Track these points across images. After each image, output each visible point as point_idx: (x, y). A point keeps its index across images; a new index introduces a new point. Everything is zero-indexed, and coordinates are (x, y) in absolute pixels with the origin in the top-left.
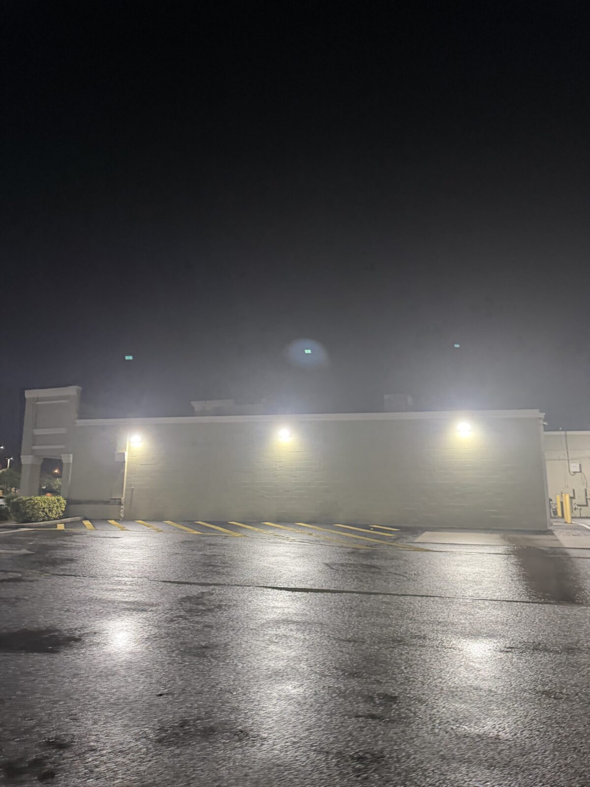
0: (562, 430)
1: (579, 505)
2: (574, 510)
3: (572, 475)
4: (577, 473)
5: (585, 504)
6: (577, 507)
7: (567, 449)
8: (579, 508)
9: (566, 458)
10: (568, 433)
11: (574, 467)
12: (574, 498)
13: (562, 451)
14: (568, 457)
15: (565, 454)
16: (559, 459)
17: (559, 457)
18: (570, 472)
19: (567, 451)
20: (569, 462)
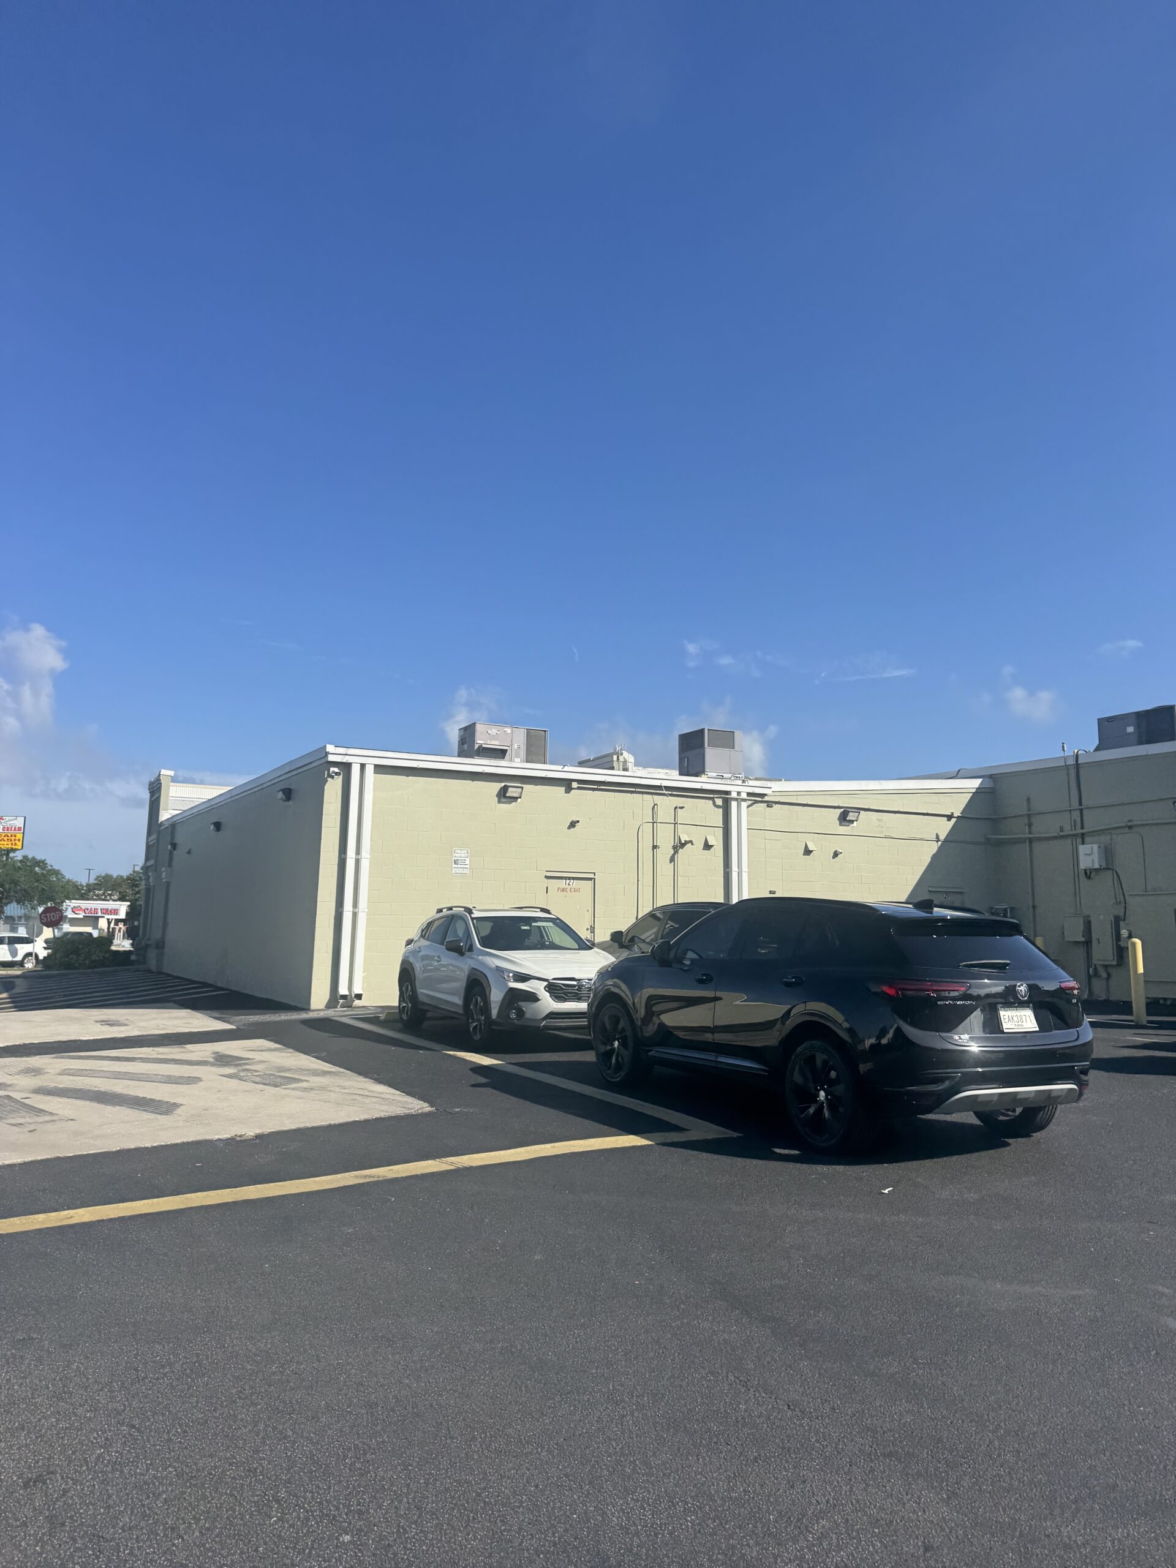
1: (1102, 964)
2: (1093, 979)
3: (1088, 878)
4: (1101, 873)
5: (1114, 962)
6: (1100, 970)
7: (1080, 804)
8: (1103, 973)
9: (1079, 830)
10: (1085, 758)
11: (1091, 855)
12: (1088, 943)
13: (1070, 810)
14: (1082, 828)
15: (1075, 821)
16: (1060, 834)
17: (1062, 829)
18: (1085, 870)
19: (1081, 810)
20: (1083, 843)
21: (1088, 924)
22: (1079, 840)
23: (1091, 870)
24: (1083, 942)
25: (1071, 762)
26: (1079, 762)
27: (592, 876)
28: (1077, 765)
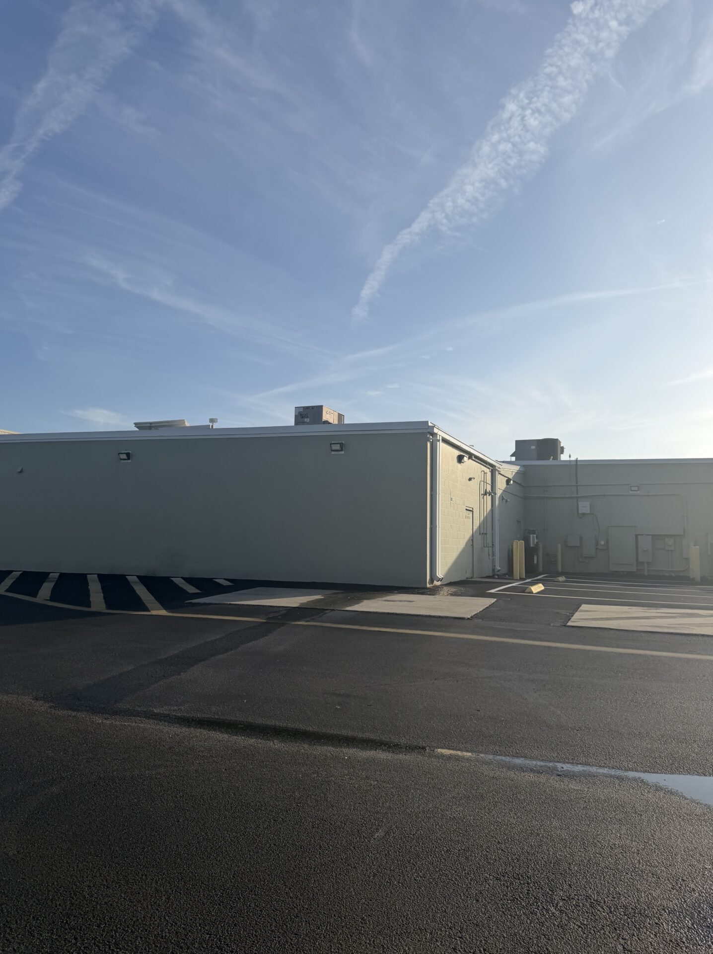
1: (586, 557)
3: (579, 517)
4: (587, 516)
5: (594, 556)
7: (577, 483)
8: (586, 560)
9: (575, 495)
11: (584, 507)
12: (580, 547)
13: (571, 486)
14: (577, 494)
15: (573, 491)
16: (567, 496)
17: (565, 494)
18: (580, 513)
19: (577, 486)
20: (580, 501)
21: (581, 538)
22: (576, 500)
23: (584, 514)
24: (577, 547)
25: (574, 463)
26: (578, 463)
27: (471, 509)
28: (577, 465)
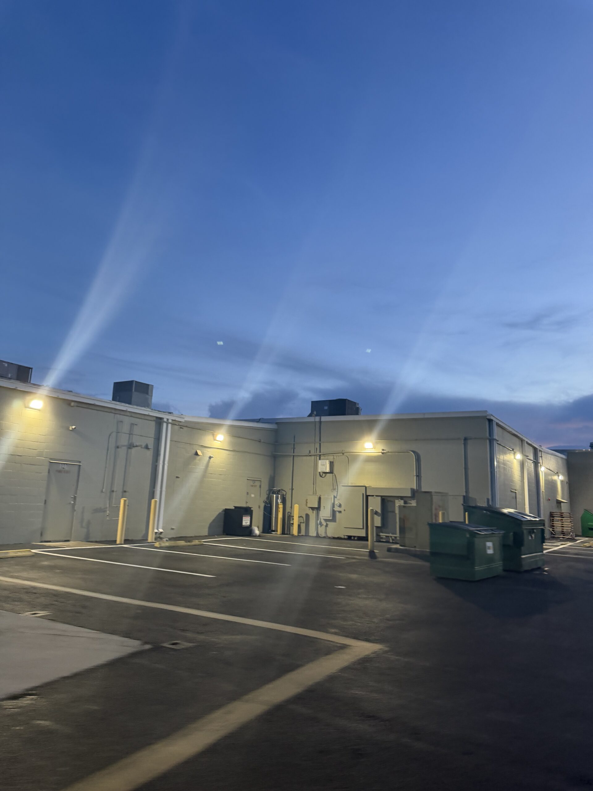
0: (316, 415)
1: (324, 519)
2: (319, 526)
3: (321, 476)
4: (328, 475)
5: (331, 518)
6: (323, 522)
7: (320, 441)
8: (324, 523)
9: (318, 453)
10: (324, 419)
11: (324, 466)
12: (318, 509)
13: (315, 443)
14: (320, 452)
15: (317, 448)
16: (310, 454)
17: (310, 451)
18: (320, 472)
19: (320, 443)
20: (320, 459)
21: (320, 498)
22: (318, 458)
23: (323, 473)
24: (316, 508)
26: (322, 420)
27: (78, 463)
28: (320, 421)
